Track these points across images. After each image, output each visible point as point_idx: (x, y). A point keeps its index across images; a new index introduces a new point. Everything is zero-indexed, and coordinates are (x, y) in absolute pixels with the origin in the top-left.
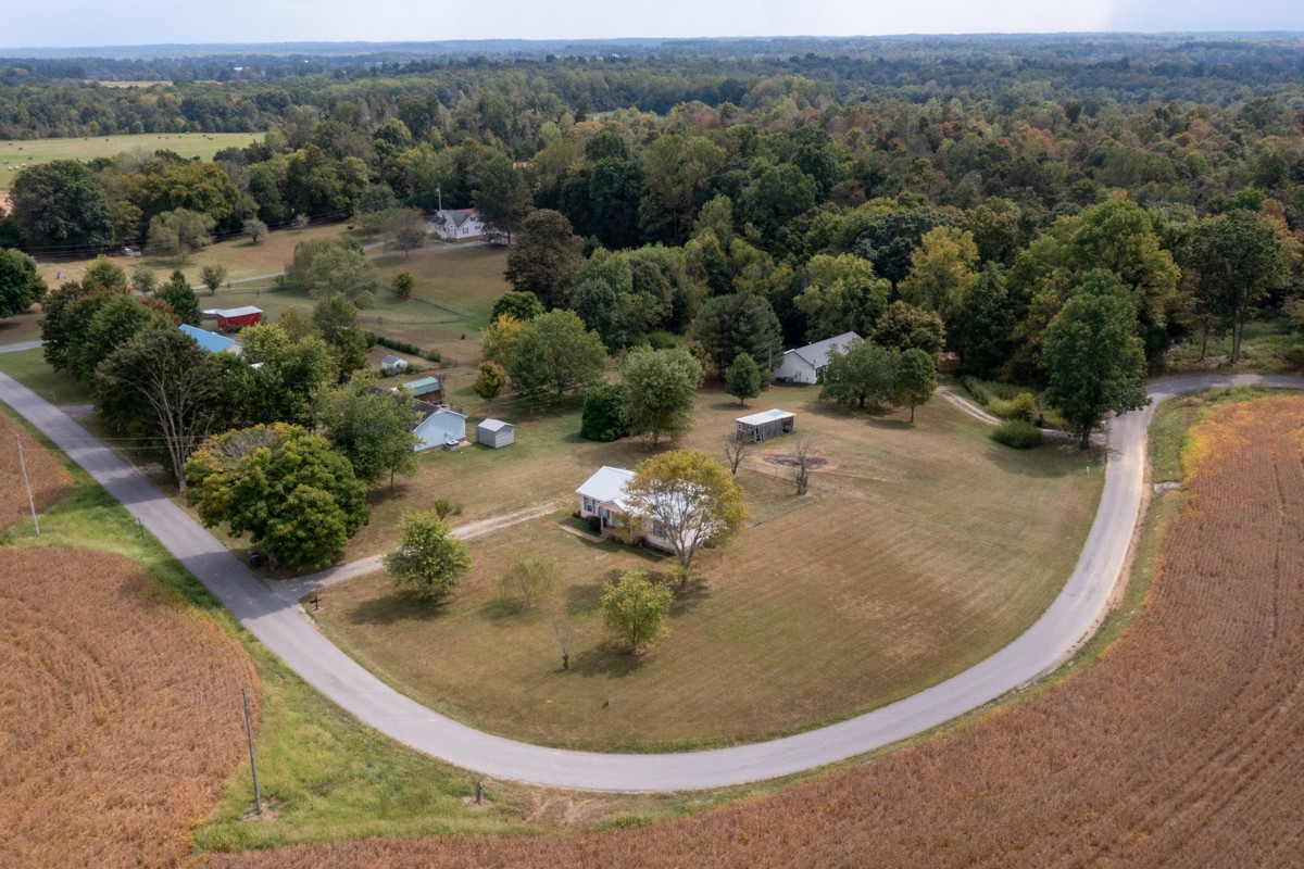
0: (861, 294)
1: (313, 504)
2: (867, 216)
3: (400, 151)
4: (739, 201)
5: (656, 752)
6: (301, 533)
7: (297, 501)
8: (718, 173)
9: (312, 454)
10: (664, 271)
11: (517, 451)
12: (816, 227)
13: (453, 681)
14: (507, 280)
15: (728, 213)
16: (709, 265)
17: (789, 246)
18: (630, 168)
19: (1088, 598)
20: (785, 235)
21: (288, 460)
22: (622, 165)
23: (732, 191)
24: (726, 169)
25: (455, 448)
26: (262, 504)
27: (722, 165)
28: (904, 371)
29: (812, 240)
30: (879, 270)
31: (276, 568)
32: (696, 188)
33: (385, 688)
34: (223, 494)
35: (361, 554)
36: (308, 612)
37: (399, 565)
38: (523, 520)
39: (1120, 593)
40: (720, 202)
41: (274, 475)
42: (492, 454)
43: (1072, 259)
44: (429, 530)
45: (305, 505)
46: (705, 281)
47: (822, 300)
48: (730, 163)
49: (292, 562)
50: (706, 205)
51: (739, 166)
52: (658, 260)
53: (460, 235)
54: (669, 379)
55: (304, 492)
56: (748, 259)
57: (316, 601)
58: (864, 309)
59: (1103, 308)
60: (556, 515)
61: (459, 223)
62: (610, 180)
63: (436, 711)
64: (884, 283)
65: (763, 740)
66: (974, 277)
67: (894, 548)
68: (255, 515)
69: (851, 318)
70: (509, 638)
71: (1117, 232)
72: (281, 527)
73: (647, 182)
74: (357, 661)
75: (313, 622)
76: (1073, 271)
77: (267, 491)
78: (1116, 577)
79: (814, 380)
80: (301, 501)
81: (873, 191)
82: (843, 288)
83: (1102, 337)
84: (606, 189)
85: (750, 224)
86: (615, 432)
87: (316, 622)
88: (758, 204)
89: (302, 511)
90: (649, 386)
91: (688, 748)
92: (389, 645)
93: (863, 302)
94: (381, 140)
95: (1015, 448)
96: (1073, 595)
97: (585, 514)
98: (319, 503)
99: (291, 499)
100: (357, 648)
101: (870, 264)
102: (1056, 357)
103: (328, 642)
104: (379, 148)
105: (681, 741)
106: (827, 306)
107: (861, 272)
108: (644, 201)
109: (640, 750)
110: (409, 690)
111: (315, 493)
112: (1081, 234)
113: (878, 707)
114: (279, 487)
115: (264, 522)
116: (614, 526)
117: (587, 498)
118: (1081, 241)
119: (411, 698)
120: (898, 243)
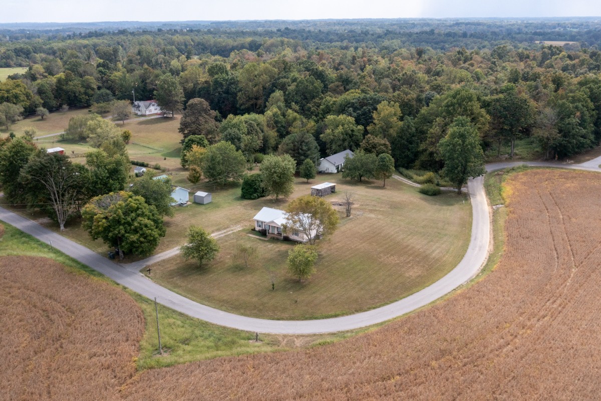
0: (350, 132)
1: (146, 226)
2: (348, 97)
3: (110, 73)
4: (287, 93)
5: (323, 318)
6: (142, 239)
7: (139, 225)
8: (275, 80)
9: (140, 204)
10: (257, 125)
11: (213, 205)
12: (324, 104)
13: (225, 298)
14: (180, 132)
15: (282, 98)
16: (276, 122)
17: (312, 113)
18: (231, 79)
19: (480, 250)
20: (310, 108)
21: (131, 207)
22: (227, 78)
23: (283, 87)
24: (279, 79)
25: (185, 205)
26: (121, 227)
27: (276, 76)
28: (381, 163)
29: (323, 110)
30: (358, 122)
31: (123, 259)
32: (264, 88)
33: (194, 303)
34: (104, 223)
35: (160, 251)
36: (146, 276)
37: (188, 252)
38: (229, 233)
39: (492, 247)
40: (278, 94)
41: (125, 214)
42: (203, 207)
43: (444, 114)
44: (201, 234)
45: (143, 226)
46: (275, 130)
47: (333, 136)
48: (280, 75)
49: (137, 253)
50: (272, 95)
51: (285, 77)
52: (255, 120)
53: (148, 113)
54: (284, 169)
55: (141, 221)
56: (295, 119)
57: (149, 270)
58: (352, 140)
59: (466, 132)
60: (243, 230)
61: (147, 107)
62: (221, 85)
63: (222, 310)
64: (360, 127)
65: (365, 311)
66: (401, 123)
67: (394, 236)
68: (119, 233)
69: (346, 144)
70: (243, 279)
71: (463, 101)
72: (132, 236)
73: (240, 85)
74: (177, 293)
75: (150, 279)
76: (445, 119)
77: (123, 221)
78: (488, 241)
79: (336, 171)
80: (140, 224)
81: (347, 87)
82: (342, 130)
83: (467, 144)
84: (219, 90)
85: (294, 103)
86: (258, 195)
87: (151, 279)
88: (296, 94)
89: (142, 229)
90: (275, 172)
91: (336, 316)
92: (189, 286)
93: (351, 136)
94: (101, 68)
95: (429, 195)
96: (473, 249)
97: (257, 229)
98: (149, 225)
99: (136, 224)
100: (175, 288)
101: (354, 119)
102: (448, 154)
103: (160, 287)
104: (100, 71)
105: (333, 313)
106: (336, 138)
107: (350, 122)
108: (239, 94)
109: (316, 318)
110: (206, 303)
111: (146, 221)
112: (447, 103)
113: (409, 295)
114: (129, 219)
115: (123, 236)
116: (273, 232)
117: (258, 221)
118: (448, 106)
119: (208, 306)
120: (365, 109)
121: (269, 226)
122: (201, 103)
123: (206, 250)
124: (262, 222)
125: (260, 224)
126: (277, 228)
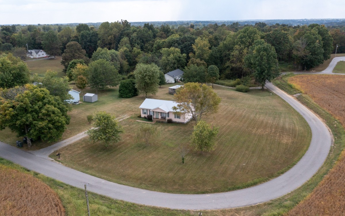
0: (178, 58)
1: (54, 113)
2: (174, 38)
3: (11, 34)
4: (131, 38)
5: (245, 188)
6: (50, 125)
7: (47, 112)
8: (122, 32)
9: (46, 94)
10: (116, 56)
11: (99, 103)
12: (156, 44)
13: (141, 176)
14: (62, 64)
15: (129, 42)
16: (126, 56)
17: (149, 50)
18: (92, 33)
19: (315, 121)
20: (147, 47)
21: (38, 96)
22: (89, 33)
23: (128, 35)
24: (124, 31)
25: (78, 103)
26: (29, 115)
27: (122, 29)
28: (211, 71)
29: (155, 47)
30: (182, 52)
31: (31, 146)
32: (115, 37)
33: (111, 183)
34: (11, 112)
36: (56, 160)
38: (120, 120)
40: (125, 39)
41: (32, 102)
42: (92, 104)
43: (239, 43)
45: (51, 113)
46: (126, 60)
47: (168, 60)
48: (125, 29)
49: (45, 139)
50: (122, 40)
51: (128, 30)
52: (114, 53)
53: (37, 57)
55: (48, 108)
56: (139, 53)
57: (59, 155)
58: (179, 63)
60: (131, 118)
61: (37, 53)
62: (86, 37)
63: (142, 189)
64: (184, 55)
65: (277, 176)
66: (210, 51)
67: (247, 115)
68: (27, 120)
69: (176, 66)
70: (150, 156)
71: (251, 34)
72: (40, 123)
73: (99, 36)
74: (91, 175)
75: (60, 163)
76: (240, 46)
77: (30, 110)
78: (315, 115)
79: (173, 82)
80: (48, 112)
82: (173, 57)
83: (270, 55)
84: (85, 40)
85: (136, 44)
86: (132, 95)
87: (62, 163)
88: (137, 39)
89: (50, 116)
91: (255, 184)
92: (101, 166)
93: (179, 61)
94: (4, 31)
97: (143, 116)
98: (56, 112)
99: (43, 111)
100: (87, 170)
101: (180, 50)
102: (257, 63)
103: (73, 170)
104: (4, 33)
105: (251, 182)
106: (170, 62)
107: (178, 52)
108: (99, 42)
109: (239, 188)
110: (124, 182)
111: (52, 108)
112: (241, 36)
114: (36, 107)
115: (31, 123)
116: (157, 117)
117: (143, 109)
118: (241, 38)
119: (127, 185)
120: (186, 44)
121: (154, 112)
122: (75, 45)
123: (112, 131)
124: (147, 110)
125: (145, 111)
126: (161, 113)
